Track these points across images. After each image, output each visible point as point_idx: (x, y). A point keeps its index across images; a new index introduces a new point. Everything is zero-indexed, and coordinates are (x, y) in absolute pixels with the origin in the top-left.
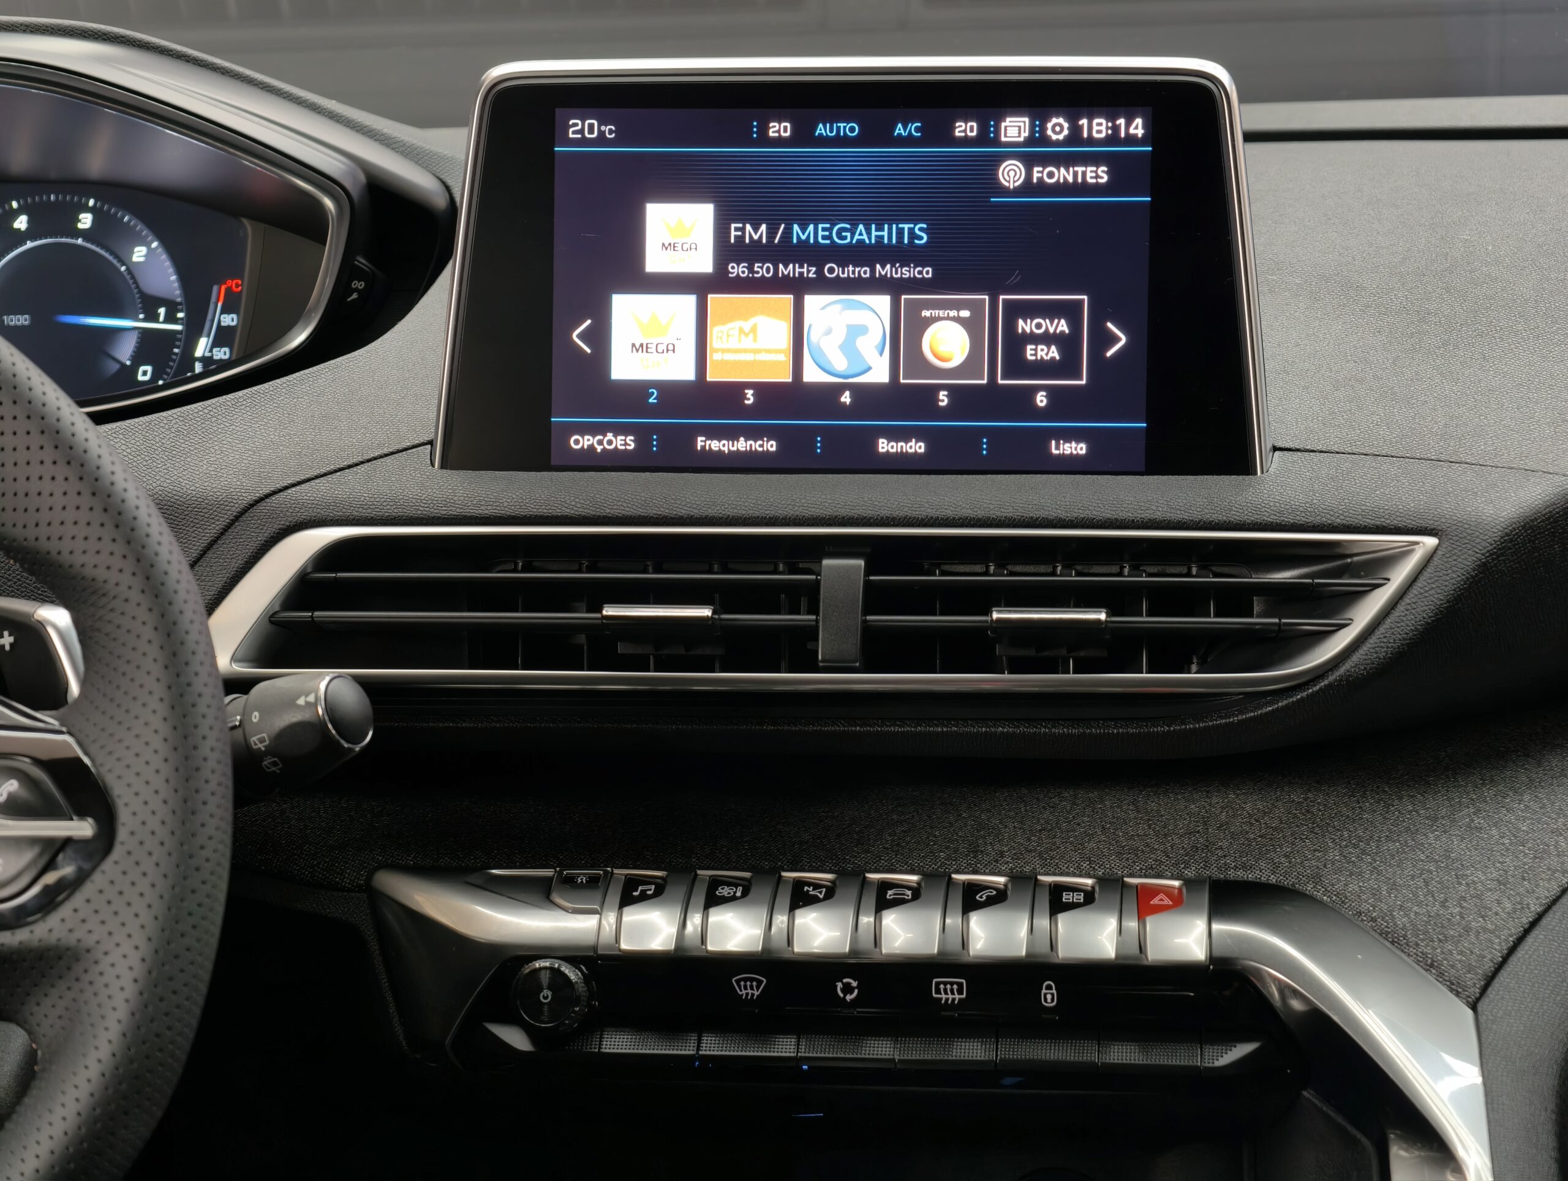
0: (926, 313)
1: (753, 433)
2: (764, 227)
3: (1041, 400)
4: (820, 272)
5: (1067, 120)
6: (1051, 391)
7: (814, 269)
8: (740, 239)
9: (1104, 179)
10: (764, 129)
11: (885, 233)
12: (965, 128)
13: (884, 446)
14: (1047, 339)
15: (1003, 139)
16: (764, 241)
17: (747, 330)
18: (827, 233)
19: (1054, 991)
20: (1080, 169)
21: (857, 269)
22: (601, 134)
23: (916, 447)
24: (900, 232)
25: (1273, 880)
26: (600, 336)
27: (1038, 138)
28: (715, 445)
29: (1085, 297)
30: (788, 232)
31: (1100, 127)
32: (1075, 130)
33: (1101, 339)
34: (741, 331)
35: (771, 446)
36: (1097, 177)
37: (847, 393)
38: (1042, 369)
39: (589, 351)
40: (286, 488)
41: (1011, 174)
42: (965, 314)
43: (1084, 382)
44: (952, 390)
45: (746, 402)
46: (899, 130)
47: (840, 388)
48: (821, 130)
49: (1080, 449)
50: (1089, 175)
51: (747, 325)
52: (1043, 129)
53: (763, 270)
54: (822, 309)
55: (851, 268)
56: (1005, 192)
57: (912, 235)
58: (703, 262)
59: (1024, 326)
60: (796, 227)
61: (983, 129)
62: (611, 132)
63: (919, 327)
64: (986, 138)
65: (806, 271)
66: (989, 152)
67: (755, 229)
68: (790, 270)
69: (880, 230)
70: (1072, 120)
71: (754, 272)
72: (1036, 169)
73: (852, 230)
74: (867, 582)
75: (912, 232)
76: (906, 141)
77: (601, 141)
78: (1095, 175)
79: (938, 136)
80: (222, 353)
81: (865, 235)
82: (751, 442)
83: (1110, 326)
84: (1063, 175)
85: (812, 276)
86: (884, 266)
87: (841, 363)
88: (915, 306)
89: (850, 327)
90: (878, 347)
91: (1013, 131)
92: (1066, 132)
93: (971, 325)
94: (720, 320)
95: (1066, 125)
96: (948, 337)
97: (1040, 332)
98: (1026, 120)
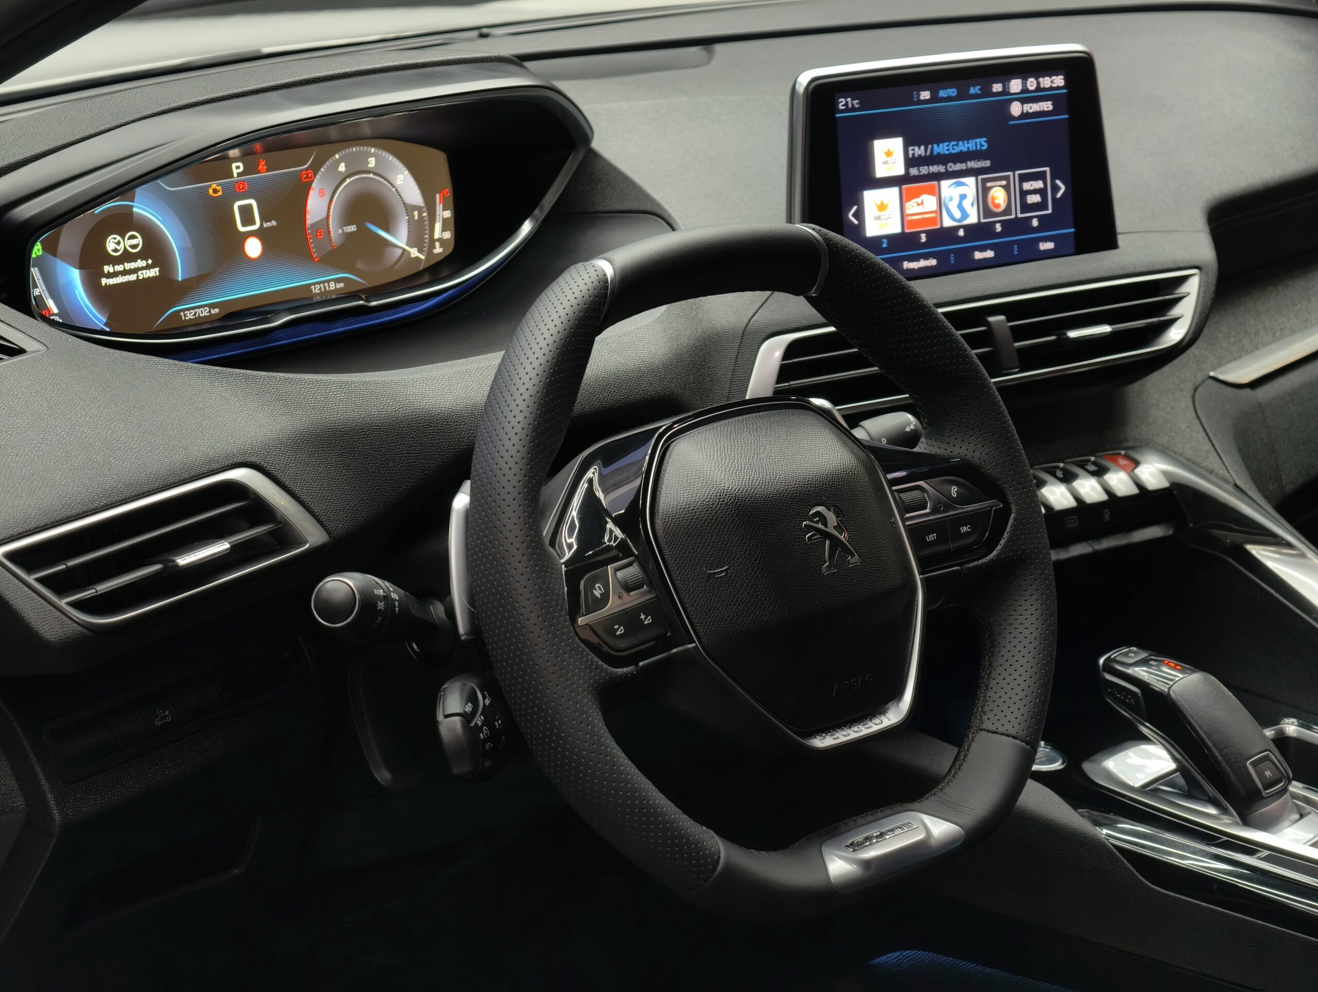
0: (989, 184)
1: (926, 257)
2: (923, 148)
3: (1035, 223)
4: (946, 168)
5: (1035, 80)
6: (1040, 218)
7: (944, 167)
8: (913, 154)
9: (1051, 108)
10: (919, 95)
11: (970, 145)
12: (997, 87)
13: (978, 255)
14: (1035, 192)
15: (1012, 91)
16: (922, 155)
17: (920, 202)
18: (948, 148)
19: (1109, 514)
20: (1041, 104)
21: (961, 165)
22: (853, 105)
23: (990, 254)
24: (976, 143)
26: (859, 215)
27: (1025, 90)
28: (911, 265)
29: (1047, 169)
30: (932, 149)
31: (1046, 82)
32: (1038, 83)
33: (1055, 189)
34: (918, 205)
35: (933, 262)
37: (962, 230)
38: (1035, 207)
39: (856, 222)
40: (752, 318)
41: (1016, 109)
42: (1004, 183)
43: (1050, 211)
44: (1003, 223)
45: (922, 241)
46: (973, 91)
47: (958, 228)
48: (942, 94)
49: (1050, 245)
50: (1045, 106)
51: (919, 200)
52: (1026, 85)
53: (924, 170)
54: (949, 187)
55: (958, 165)
56: (1014, 118)
57: (982, 145)
58: (898, 168)
60: (935, 146)
61: (1004, 87)
62: (857, 104)
63: (986, 191)
64: (1005, 92)
65: (940, 168)
66: (1007, 99)
67: (919, 148)
68: (934, 169)
69: (968, 143)
70: (1037, 78)
71: (920, 172)
72: (1025, 105)
73: (957, 145)
74: (1011, 327)
75: (981, 143)
76: (975, 96)
77: (853, 109)
78: (1047, 106)
79: (987, 92)
80: (448, 235)
81: (963, 147)
82: (926, 261)
83: (1058, 182)
84: (1035, 107)
85: (943, 171)
86: (971, 162)
87: (958, 215)
88: (985, 181)
89: (960, 195)
90: (972, 204)
91: (1015, 87)
92: (1035, 85)
93: (1007, 188)
94: (909, 200)
95: (1035, 82)
96: (998, 196)
97: (1032, 188)
98: (1020, 81)
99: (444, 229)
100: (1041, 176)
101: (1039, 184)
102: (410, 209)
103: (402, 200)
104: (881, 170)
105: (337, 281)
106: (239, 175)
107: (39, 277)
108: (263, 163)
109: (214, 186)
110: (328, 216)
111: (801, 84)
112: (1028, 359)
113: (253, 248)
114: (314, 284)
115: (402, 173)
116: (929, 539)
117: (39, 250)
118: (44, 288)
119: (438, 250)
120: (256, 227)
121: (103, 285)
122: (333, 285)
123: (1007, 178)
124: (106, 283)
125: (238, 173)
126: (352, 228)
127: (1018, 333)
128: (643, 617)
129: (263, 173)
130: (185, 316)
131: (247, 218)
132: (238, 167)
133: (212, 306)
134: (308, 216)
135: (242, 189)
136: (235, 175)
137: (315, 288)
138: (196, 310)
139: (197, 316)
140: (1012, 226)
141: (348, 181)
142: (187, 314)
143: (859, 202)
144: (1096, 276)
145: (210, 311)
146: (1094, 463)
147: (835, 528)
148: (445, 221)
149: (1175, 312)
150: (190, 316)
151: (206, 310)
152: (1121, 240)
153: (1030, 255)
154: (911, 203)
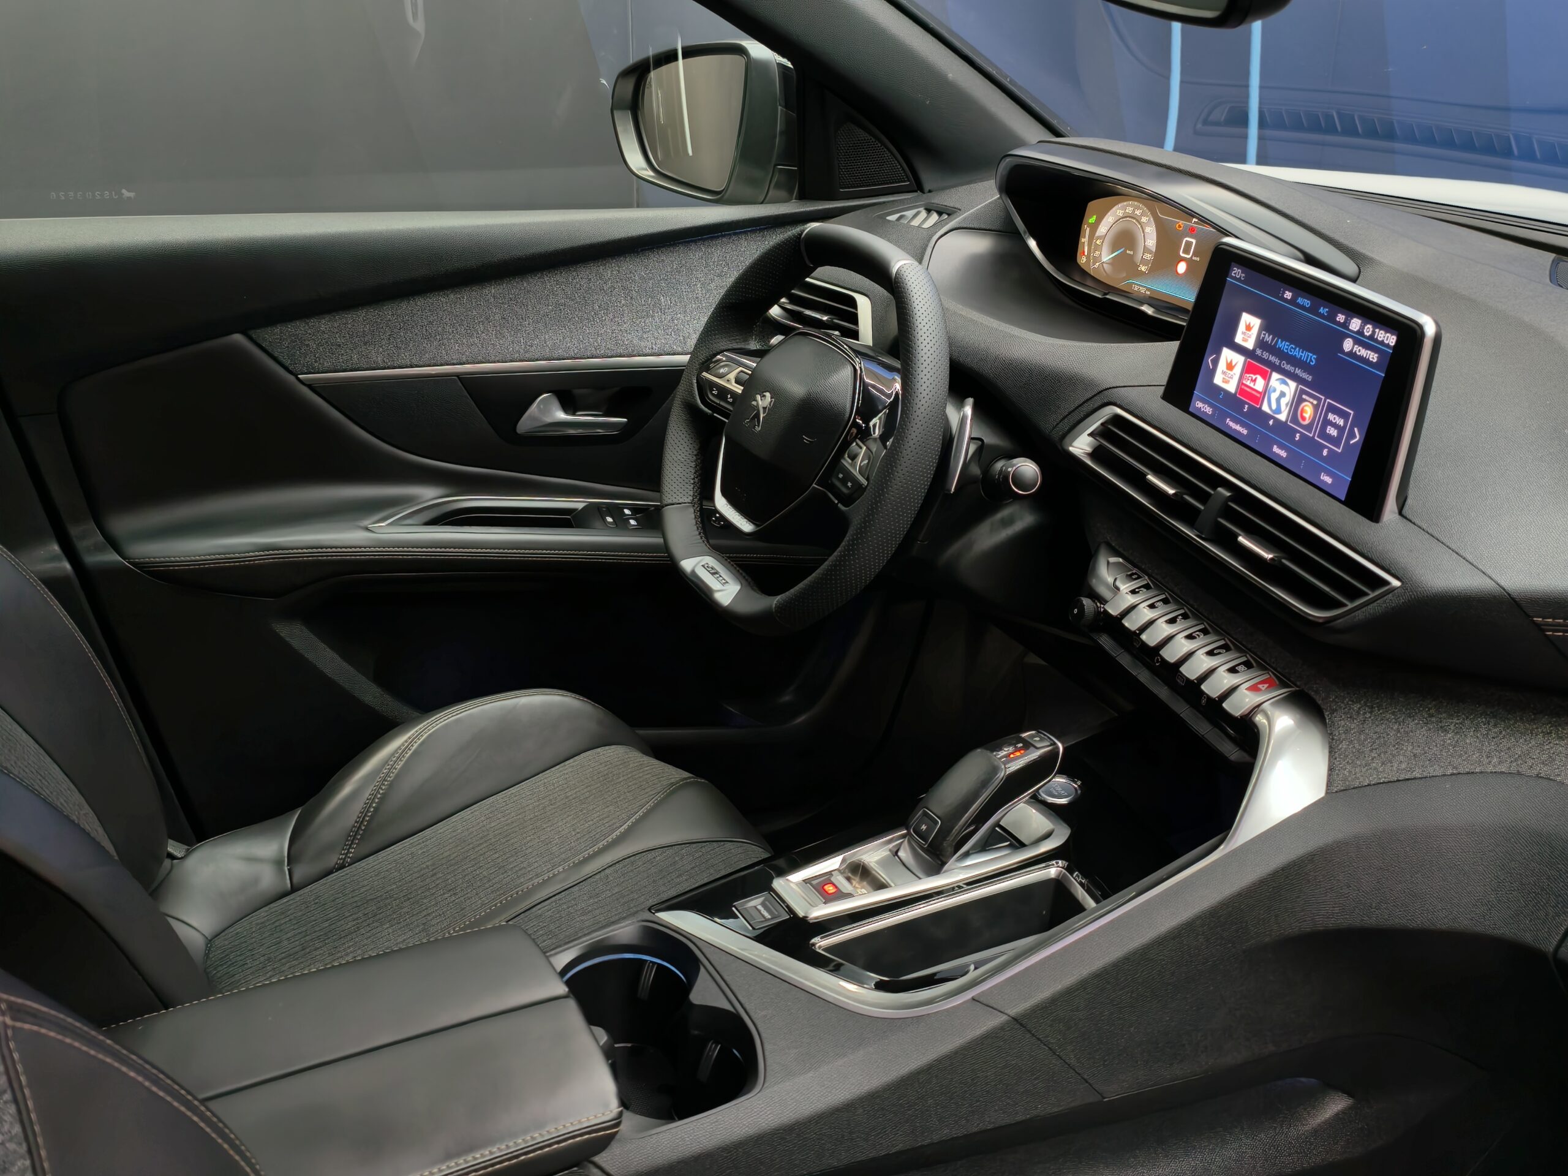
0: (1304, 397)
1: (1243, 425)
2: (1271, 337)
3: (1325, 453)
4: (1280, 363)
5: (1371, 327)
6: (1330, 451)
7: (1279, 361)
8: (1263, 338)
9: (1376, 361)
10: (1284, 293)
11: (1303, 355)
12: (1341, 318)
13: (1275, 449)
14: (1335, 426)
15: (1350, 328)
16: (1269, 343)
18: (1287, 347)
20: (1369, 352)
21: (1291, 367)
22: (1240, 276)
23: (1283, 455)
24: (1308, 356)
25: (1320, 702)
26: (1215, 363)
27: (1360, 332)
28: (1232, 424)
29: (1354, 413)
30: (1277, 342)
31: (1381, 335)
32: (1374, 332)
33: (1352, 435)
34: (1252, 379)
35: (1245, 432)
36: (1373, 358)
37: (1272, 420)
38: (1330, 439)
39: (1211, 368)
40: (1117, 387)
41: (1348, 345)
42: (1315, 402)
43: (1340, 451)
44: (1301, 434)
45: (1245, 410)
46: (1321, 310)
47: (1271, 417)
48: (1300, 300)
49: (1328, 480)
50: (1371, 356)
51: (1254, 377)
52: (1364, 328)
53: (1266, 355)
54: (1276, 380)
55: (1289, 366)
56: (1342, 351)
57: (1311, 360)
58: (1250, 345)
59: (1331, 417)
60: (1280, 340)
61: (1346, 319)
62: (1243, 277)
63: (1301, 401)
64: (1345, 325)
65: (1277, 361)
66: (1345, 331)
67: (1269, 336)
68: (1272, 359)
69: (1302, 353)
70: (1374, 328)
71: (1262, 354)
72: (1356, 346)
73: (1295, 349)
74: (1227, 505)
75: (1311, 358)
76: (1321, 316)
77: (1238, 280)
78: (1373, 357)
79: (1332, 318)
81: (1298, 353)
82: (1241, 428)
83: (1356, 429)
84: (1363, 352)
85: (1278, 364)
86: (1299, 369)
87: (1274, 406)
88: (1302, 392)
89: (1281, 392)
90: (1287, 405)
91: (1356, 326)
92: (1370, 333)
93: (1316, 409)
94: (1250, 373)
95: (1371, 329)
96: (1307, 411)
97: (1334, 421)
98: (1360, 321)
100: (1344, 415)
101: (1341, 422)
104: (1238, 338)
107: (1088, 233)
109: (1180, 223)
113: (1182, 268)
117: (1093, 220)
118: (1087, 241)
120: (1189, 256)
123: (1319, 400)
128: (729, 396)
131: (1187, 249)
133: (1148, 289)
135: (1192, 231)
136: (1192, 222)
138: (1140, 287)
139: (1140, 290)
140: (1307, 442)
143: (1218, 353)
145: (1146, 291)
150: (1137, 288)
153: (1311, 477)
154: (1248, 375)
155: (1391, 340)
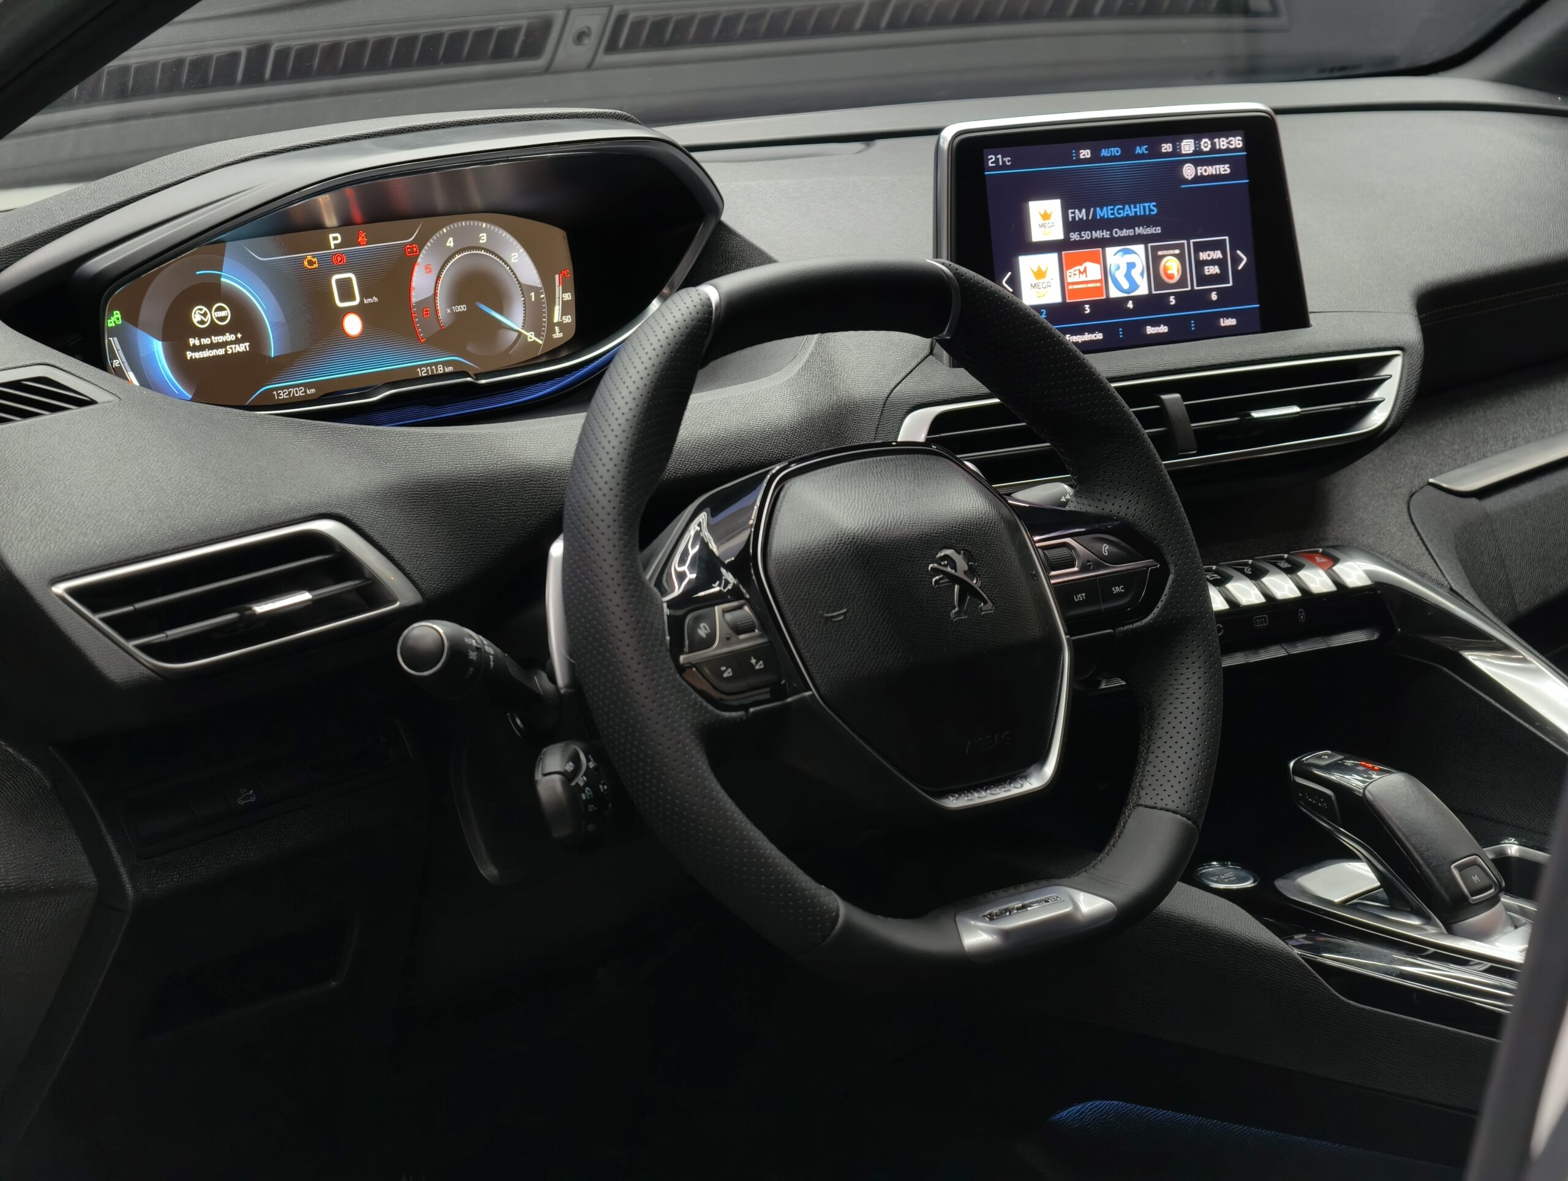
0: (1160, 253)
1: (1091, 330)
2: (1084, 211)
3: (1214, 296)
4: (1111, 234)
5: (1210, 140)
6: (1219, 291)
7: (1108, 233)
8: (1074, 218)
9: (1228, 171)
10: (1078, 154)
11: (1138, 209)
12: (1167, 147)
13: (1150, 330)
14: (1213, 262)
15: (1183, 152)
16: (1084, 218)
17: (1082, 270)
18: (1112, 212)
19: (1303, 614)
20: (1217, 167)
21: (1128, 231)
22: (1004, 162)
23: (1164, 329)
24: (1144, 207)
26: (1014, 282)
27: (1198, 151)
28: (1075, 339)
29: (1227, 238)
30: (1095, 212)
31: (1222, 143)
32: (1213, 144)
33: (1236, 260)
34: (1080, 272)
35: (1099, 336)
37: (1131, 302)
38: (1213, 279)
39: (1011, 290)
40: (894, 388)
41: (1188, 171)
42: (1177, 252)
43: (1231, 284)
44: (1177, 295)
45: (1086, 312)
46: (1138, 150)
47: (1127, 299)
48: (1104, 153)
49: (1232, 322)
50: (1222, 169)
51: (1082, 268)
52: (1200, 145)
53: (1086, 235)
54: (1115, 255)
55: (1125, 230)
56: (1186, 181)
57: (1151, 210)
58: (1056, 233)
59: (1203, 256)
60: (1098, 209)
61: (1174, 147)
62: (1009, 161)
63: (1157, 260)
64: (1176, 152)
65: (1106, 234)
66: (1178, 161)
67: (1080, 212)
68: (1098, 234)
69: (1135, 207)
70: (1211, 139)
71: (1081, 237)
72: (1199, 168)
73: (1123, 209)
74: (1186, 405)
75: (1149, 208)
76: (1142, 156)
77: (1004, 167)
78: (1224, 169)
79: (1155, 152)
80: (568, 319)
81: (1129, 211)
82: (1091, 335)
83: (1239, 252)
84: (1211, 170)
85: (1108, 236)
86: (1139, 228)
87: (1126, 285)
88: (1155, 249)
89: (1128, 264)
90: (1142, 274)
91: (1187, 148)
92: (1210, 146)
93: (1180, 257)
94: (1070, 267)
95: (1209, 142)
96: (1171, 266)
97: (1209, 258)
98: (1192, 141)
99: (564, 313)
100: (1219, 246)
101: (1217, 255)
102: (525, 289)
103: (517, 280)
104: (1037, 235)
105: (446, 364)
106: (337, 246)
107: (119, 348)
108: (363, 235)
109: (309, 258)
110: (435, 294)
111: (945, 139)
112: (1207, 441)
113: (353, 325)
114: (420, 366)
115: (518, 251)
116: (1077, 598)
117: (118, 319)
118: (124, 360)
119: (558, 335)
120: (357, 302)
121: (189, 358)
122: (442, 368)
123: (1181, 247)
124: (191, 357)
125: (335, 245)
126: (462, 308)
127: (1195, 413)
129: (363, 245)
130: (278, 395)
131: (346, 291)
132: (335, 239)
133: (308, 386)
134: (413, 294)
135: (340, 262)
136: (333, 247)
137: (421, 371)
138: (289, 390)
139: (291, 396)
140: (1188, 300)
141: (457, 257)
142: (280, 393)
143: (1013, 268)
144: (1283, 354)
145: (305, 392)
146: (1288, 561)
147: (965, 572)
148: (565, 304)
149: (1376, 395)
150: (283, 395)
151: (302, 389)
152: (1312, 318)
153: (1209, 330)
154: (1072, 271)
155: (1237, 142)
